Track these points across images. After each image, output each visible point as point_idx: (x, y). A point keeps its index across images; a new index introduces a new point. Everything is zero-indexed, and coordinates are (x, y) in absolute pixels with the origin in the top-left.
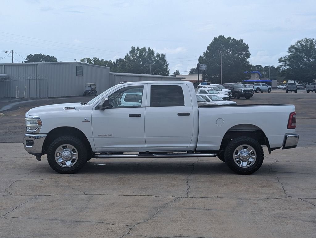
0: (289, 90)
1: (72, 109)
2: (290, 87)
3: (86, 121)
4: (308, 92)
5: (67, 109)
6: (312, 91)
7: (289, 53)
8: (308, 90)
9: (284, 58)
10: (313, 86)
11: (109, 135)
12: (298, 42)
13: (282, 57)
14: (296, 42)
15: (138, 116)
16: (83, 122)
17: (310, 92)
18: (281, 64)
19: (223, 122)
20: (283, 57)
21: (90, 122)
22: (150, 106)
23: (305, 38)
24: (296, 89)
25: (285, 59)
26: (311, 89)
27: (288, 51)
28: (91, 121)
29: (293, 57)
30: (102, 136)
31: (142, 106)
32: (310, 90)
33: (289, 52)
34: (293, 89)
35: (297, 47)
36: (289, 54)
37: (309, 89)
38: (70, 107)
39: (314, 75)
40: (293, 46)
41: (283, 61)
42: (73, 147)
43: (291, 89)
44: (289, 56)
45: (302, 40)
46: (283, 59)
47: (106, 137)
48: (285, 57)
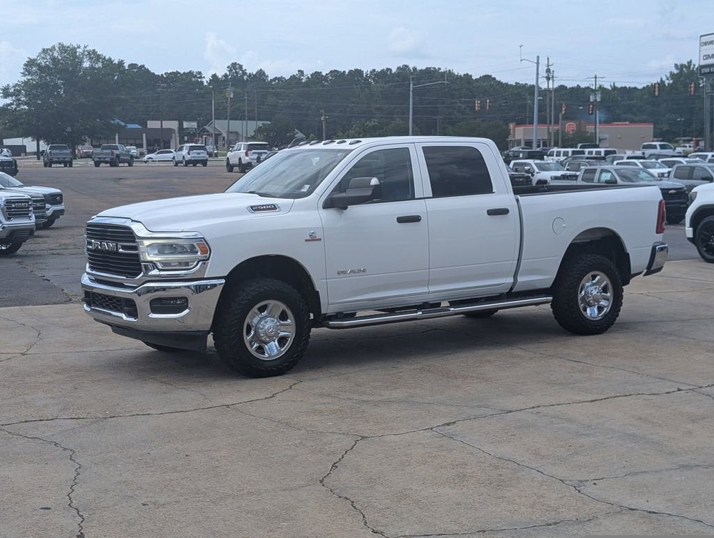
0: (54, 160)
1: (269, 209)
2: (58, 154)
3: (313, 238)
4: (97, 164)
5: (259, 210)
6: (106, 162)
7: (25, 75)
8: (97, 159)
9: (15, 87)
10: (108, 151)
11: (359, 271)
12: (45, 51)
13: (8, 85)
14: (40, 50)
15: (416, 219)
16: (306, 240)
17: (101, 165)
18: (8, 101)
19: (564, 225)
20: (11, 85)
21: (320, 239)
22: (431, 196)
23: (60, 43)
24: (71, 159)
25: (15, 90)
26: (105, 158)
27: (23, 71)
28: (322, 239)
29: (36, 86)
30: (344, 272)
31: (416, 197)
32: (102, 160)
33: (27, 73)
34: (64, 158)
35: (43, 64)
36: (25, 79)
37: (99, 158)
38: (263, 206)
39: (88, 126)
40: (35, 60)
41: (11, 95)
42: (283, 307)
43: (58, 158)
44: (25, 83)
45: (53, 48)
46: (12, 90)
47: (355, 274)
48: (16, 85)
